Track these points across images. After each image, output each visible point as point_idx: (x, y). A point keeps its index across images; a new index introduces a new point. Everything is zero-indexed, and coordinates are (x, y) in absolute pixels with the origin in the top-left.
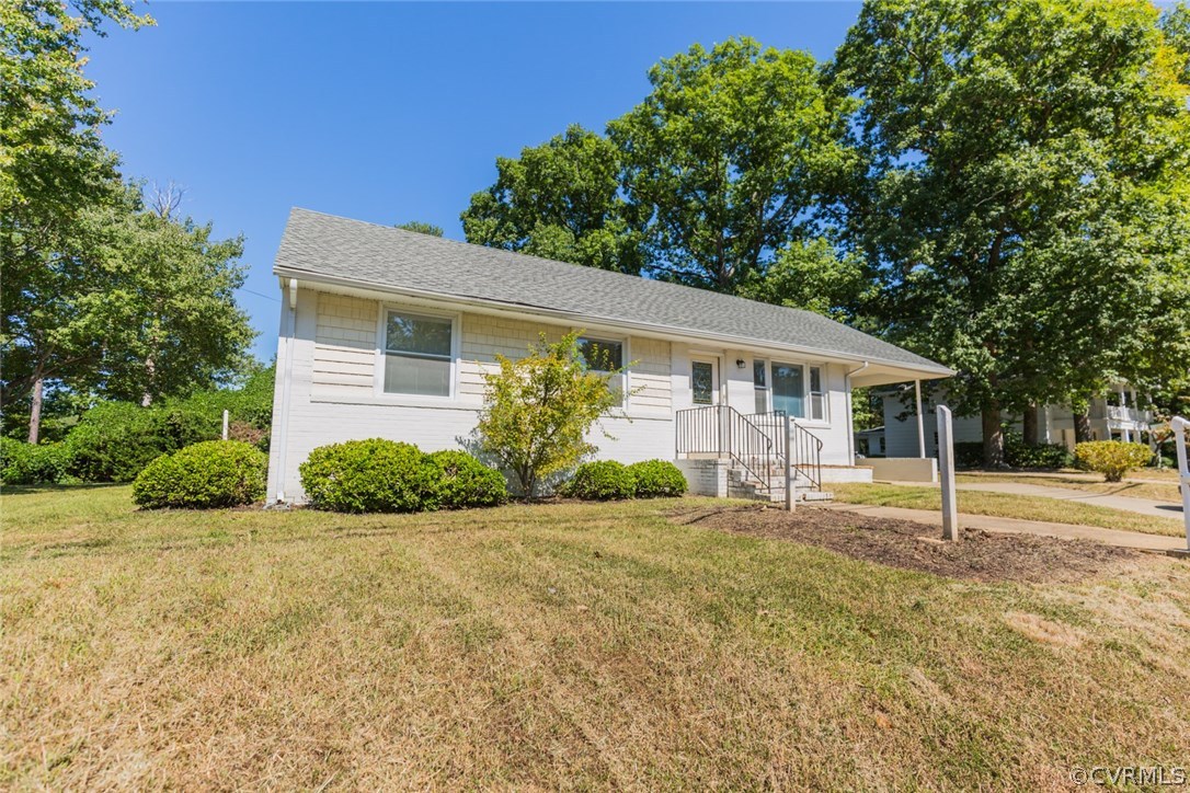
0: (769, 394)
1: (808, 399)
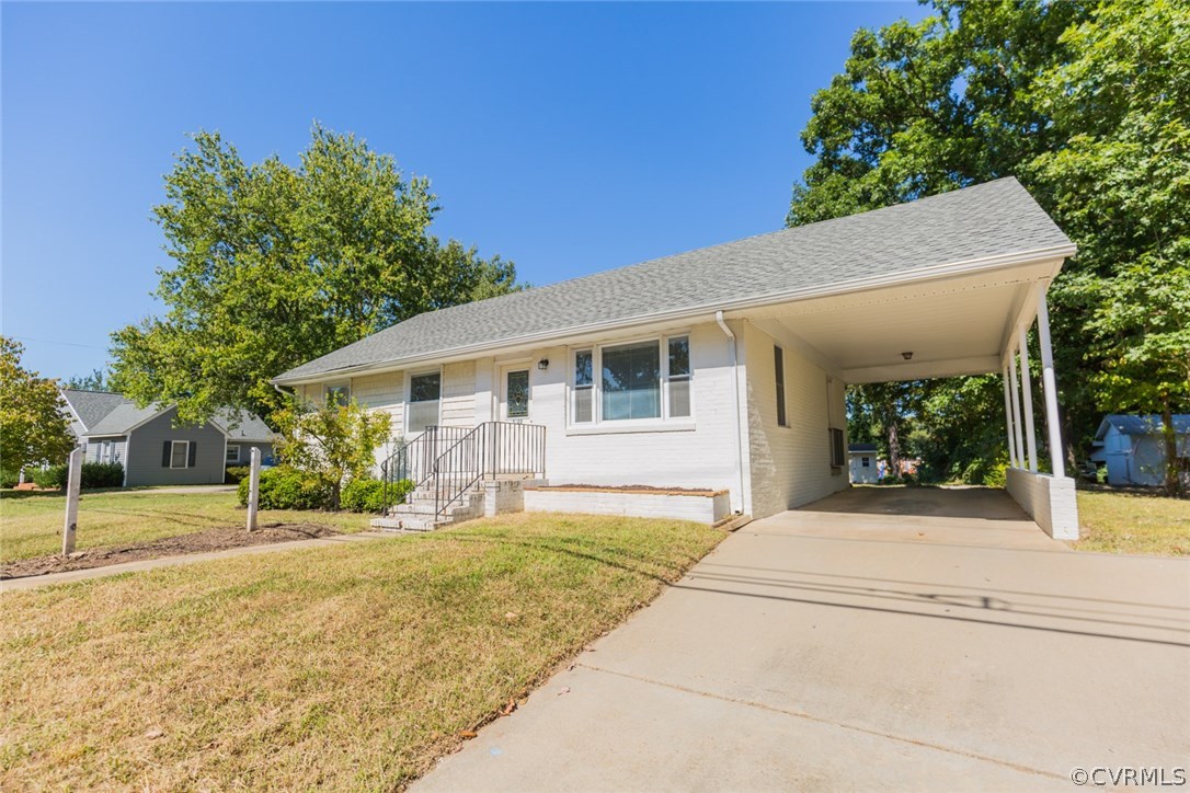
0: (596, 392)
1: (665, 386)
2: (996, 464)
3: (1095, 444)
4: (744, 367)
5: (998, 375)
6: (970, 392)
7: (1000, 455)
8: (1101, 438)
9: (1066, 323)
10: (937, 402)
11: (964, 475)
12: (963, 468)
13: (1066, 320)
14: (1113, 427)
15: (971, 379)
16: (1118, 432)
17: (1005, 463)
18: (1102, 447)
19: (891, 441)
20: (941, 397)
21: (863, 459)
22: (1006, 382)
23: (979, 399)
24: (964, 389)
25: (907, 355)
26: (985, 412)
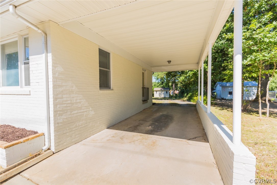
2: (194, 96)
3: (214, 88)
4: (51, 54)
5: (197, 71)
6: (189, 76)
7: (196, 94)
8: (216, 87)
9: (217, 55)
10: (181, 78)
11: (187, 97)
12: (187, 94)
13: (217, 54)
14: (218, 85)
15: (190, 72)
16: (219, 86)
17: (196, 97)
18: (216, 89)
19: (173, 87)
20: (182, 77)
21: (166, 91)
22: (199, 73)
23: (192, 78)
24: (188, 75)
25: (169, 62)
26: (193, 81)
